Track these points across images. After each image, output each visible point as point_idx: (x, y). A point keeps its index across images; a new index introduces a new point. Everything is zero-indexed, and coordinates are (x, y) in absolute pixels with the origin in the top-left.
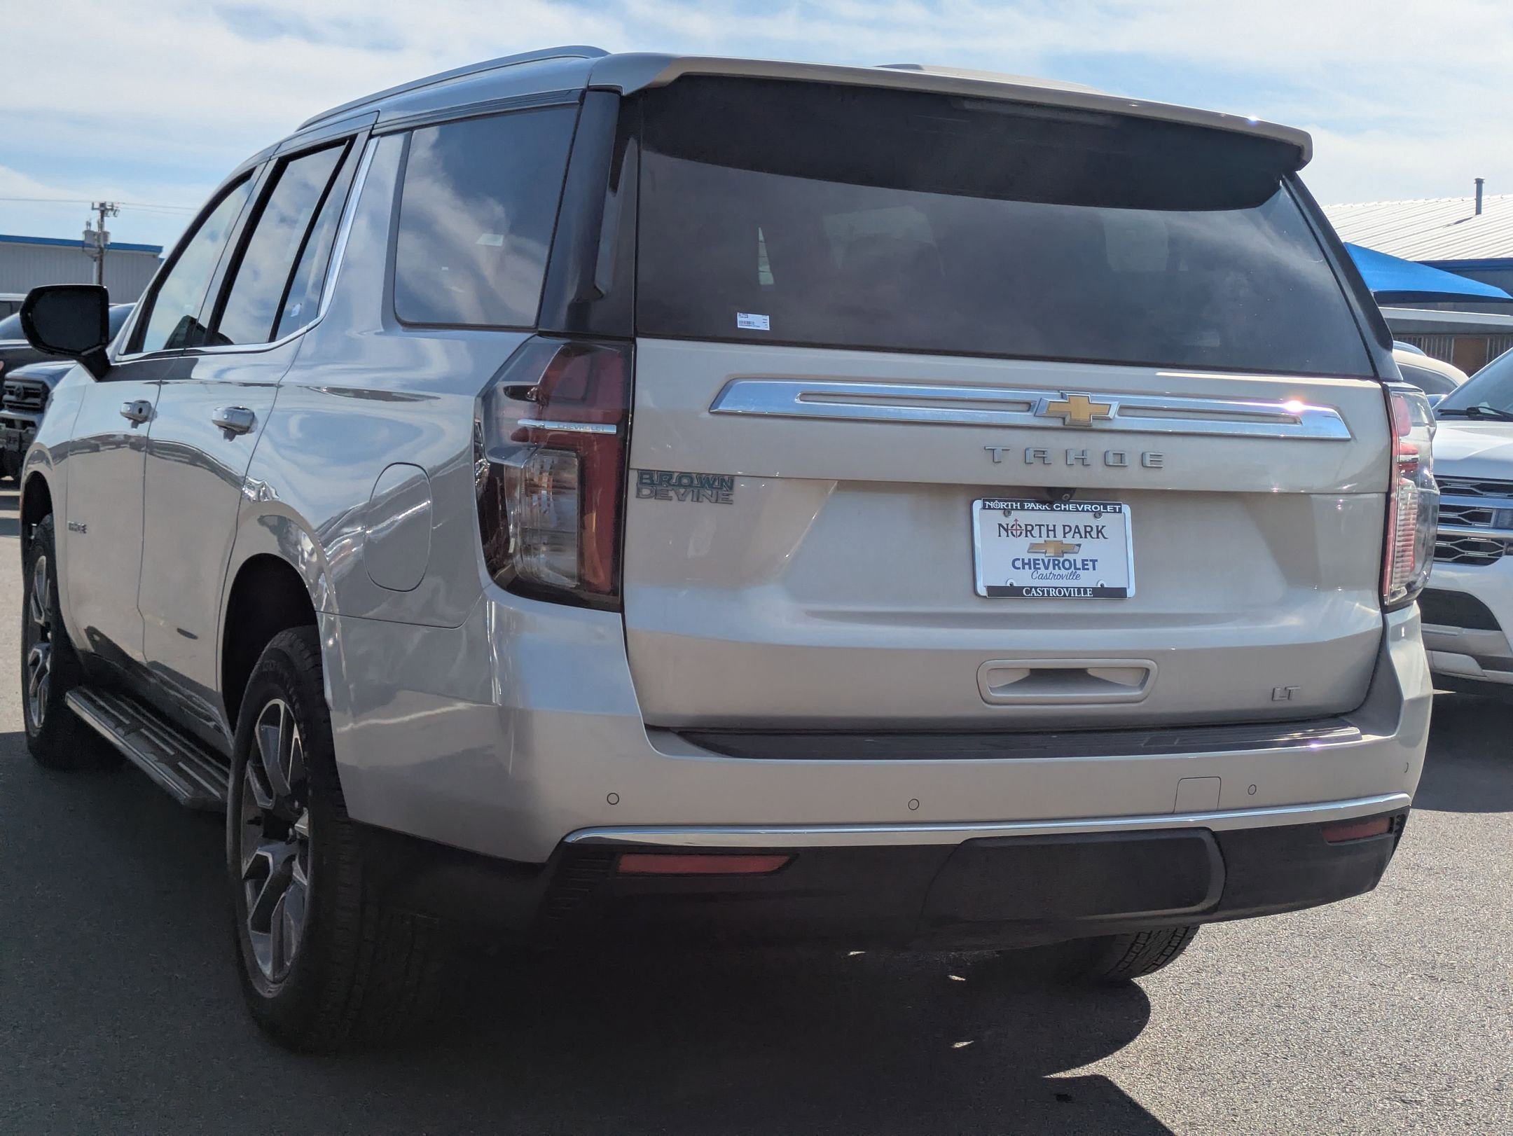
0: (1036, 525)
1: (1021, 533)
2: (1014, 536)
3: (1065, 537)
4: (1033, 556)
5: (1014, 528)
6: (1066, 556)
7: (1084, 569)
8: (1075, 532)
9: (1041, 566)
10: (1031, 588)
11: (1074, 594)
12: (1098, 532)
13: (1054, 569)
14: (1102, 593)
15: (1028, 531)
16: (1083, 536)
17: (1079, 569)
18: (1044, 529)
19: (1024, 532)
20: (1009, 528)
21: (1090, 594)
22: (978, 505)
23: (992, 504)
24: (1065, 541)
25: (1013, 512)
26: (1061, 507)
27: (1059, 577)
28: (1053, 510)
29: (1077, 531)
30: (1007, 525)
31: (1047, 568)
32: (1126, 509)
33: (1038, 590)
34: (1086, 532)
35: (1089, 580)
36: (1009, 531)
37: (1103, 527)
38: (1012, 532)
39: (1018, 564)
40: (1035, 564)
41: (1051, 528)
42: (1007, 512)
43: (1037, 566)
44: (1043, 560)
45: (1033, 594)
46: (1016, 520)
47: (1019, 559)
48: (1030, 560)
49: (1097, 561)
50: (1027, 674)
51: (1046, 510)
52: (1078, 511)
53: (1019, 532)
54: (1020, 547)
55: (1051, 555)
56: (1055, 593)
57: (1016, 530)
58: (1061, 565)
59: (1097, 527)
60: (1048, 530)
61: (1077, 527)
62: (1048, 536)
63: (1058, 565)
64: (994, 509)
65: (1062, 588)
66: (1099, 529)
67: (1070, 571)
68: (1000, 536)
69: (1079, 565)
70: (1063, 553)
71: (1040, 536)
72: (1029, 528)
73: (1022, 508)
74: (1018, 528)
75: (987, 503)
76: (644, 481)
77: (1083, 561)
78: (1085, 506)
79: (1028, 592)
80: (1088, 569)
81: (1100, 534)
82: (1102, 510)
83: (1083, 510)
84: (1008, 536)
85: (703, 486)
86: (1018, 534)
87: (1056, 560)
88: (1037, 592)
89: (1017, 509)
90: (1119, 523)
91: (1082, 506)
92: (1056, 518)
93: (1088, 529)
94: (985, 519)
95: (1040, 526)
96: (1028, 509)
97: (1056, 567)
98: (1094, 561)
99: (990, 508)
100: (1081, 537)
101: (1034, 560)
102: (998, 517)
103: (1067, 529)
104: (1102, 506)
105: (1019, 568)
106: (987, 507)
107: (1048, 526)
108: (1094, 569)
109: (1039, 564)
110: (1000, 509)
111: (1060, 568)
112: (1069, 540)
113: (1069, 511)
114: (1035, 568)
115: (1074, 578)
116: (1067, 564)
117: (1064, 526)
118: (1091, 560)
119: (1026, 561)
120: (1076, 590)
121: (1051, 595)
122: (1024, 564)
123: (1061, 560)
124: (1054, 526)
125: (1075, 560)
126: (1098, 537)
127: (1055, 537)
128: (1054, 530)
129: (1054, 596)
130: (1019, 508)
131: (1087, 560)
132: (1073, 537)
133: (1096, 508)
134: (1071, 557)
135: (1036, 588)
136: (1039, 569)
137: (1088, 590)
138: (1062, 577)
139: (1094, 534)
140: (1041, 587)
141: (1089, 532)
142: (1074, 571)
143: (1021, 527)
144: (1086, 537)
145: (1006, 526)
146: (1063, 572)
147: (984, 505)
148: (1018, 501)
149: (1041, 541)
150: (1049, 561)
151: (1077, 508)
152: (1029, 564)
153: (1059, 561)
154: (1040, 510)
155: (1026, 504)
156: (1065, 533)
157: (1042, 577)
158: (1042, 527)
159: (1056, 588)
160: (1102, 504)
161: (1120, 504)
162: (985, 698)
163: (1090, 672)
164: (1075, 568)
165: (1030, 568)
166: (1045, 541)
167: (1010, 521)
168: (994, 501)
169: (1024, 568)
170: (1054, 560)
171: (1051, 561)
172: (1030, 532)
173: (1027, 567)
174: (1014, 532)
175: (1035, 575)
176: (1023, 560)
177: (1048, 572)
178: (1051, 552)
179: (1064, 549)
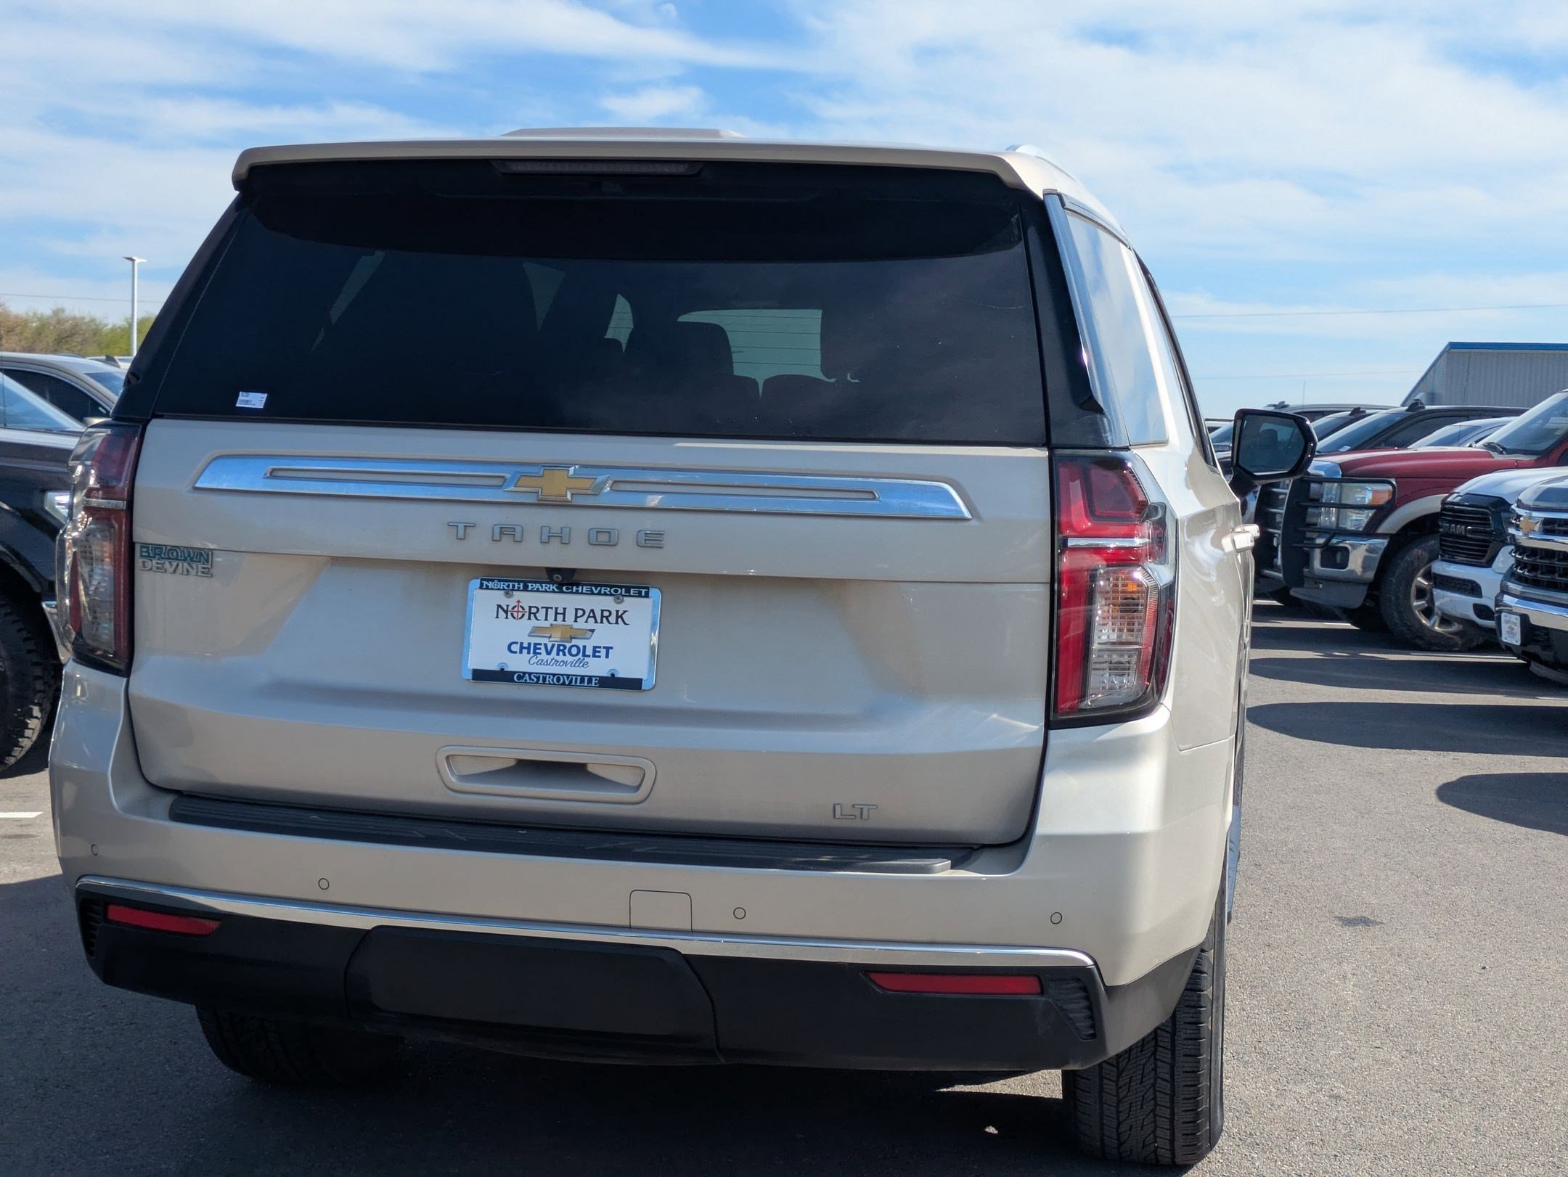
0: (542, 608)
1: (523, 615)
2: (515, 618)
3: (576, 621)
4: (533, 640)
5: (516, 609)
6: (574, 642)
7: (594, 656)
8: (589, 617)
9: (543, 651)
10: (524, 673)
11: (576, 682)
12: (618, 617)
13: (558, 654)
14: (611, 682)
15: (532, 613)
16: (599, 620)
17: (589, 656)
18: (551, 613)
19: (527, 615)
20: (510, 609)
21: (596, 684)
22: (477, 582)
23: (490, 584)
24: (576, 626)
25: (514, 593)
26: (572, 589)
27: (562, 664)
28: (562, 592)
29: (591, 615)
30: (508, 606)
31: (549, 653)
32: (655, 593)
33: (532, 677)
34: (602, 616)
35: (598, 668)
36: (509, 613)
37: (625, 612)
38: (512, 615)
39: (516, 648)
40: (535, 648)
41: (561, 611)
42: (508, 593)
43: (538, 651)
44: (546, 645)
45: (526, 680)
46: (519, 602)
47: (516, 643)
48: (529, 644)
49: (612, 648)
50: (512, 763)
51: (554, 591)
52: (593, 593)
53: (520, 614)
54: (521, 630)
55: (556, 639)
56: (553, 680)
57: (518, 612)
58: (566, 651)
59: (617, 612)
60: (556, 613)
61: (592, 611)
62: (556, 620)
63: (563, 651)
64: (492, 589)
65: (562, 675)
66: (620, 614)
67: (576, 658)
68: (497, 617)
69: (589, 651)
70: (571, 638)
71: (546, 619)
72: (534, 610)
73: (526, 589)
74: (521, 609)
75: (485, 583)
76: (144, 554)
77: (595, 648)
78: (603, 588)
79: (519, 678)
80: (599, 657)
81: (620, 619)
82: (623, 593)
83: (599, 594)
84: (507, 618)
85: (185, 560)
86: (519, 617)
87: (562, 645)
88: (530, 678)
89: (518, 590)
90: (640, 611)
91: (599, 588)
92: (569, 601)
93: (606, 614)
94: (484, 602)
95: (547, 608)
96: (532, 591)
97: (561, 653)
98: (608, 649)
99: (487, 588)
100: (596, 622)
101: (535, 644)
102: (498, 597)
103: (580, 613)
104: (623, 589)
105: (515, 652)
106: (484, 587)
107: (556, 609)
108: (607, 656)
109: (540, 649)
110: (498, 589)
111: (564, 654)
112: (581, 624)
113: (582, 593)
114: (535, 653)
115: (581, 665)
116: (574, 651)
117: (577, 610)
118: (604, 648)
119: (526, 645)
120: (579, 678)
121: (547, 682)
122: (522, 648)
123: (568, 645)
124: (565, 609)
125: (584, 647)
126: (617, 623)
127: (564, 620)
128: (564, 614)
129: (550, 684)
130: (521, 588)
131: (600, 647)
132: (586, 622)
133: (616, 591)
134: (580, 643)
135: (530, 674)
136: (540, 654)
137: (594, 679)
138: (565, 663)
139: (613, 619)
140: (537, 673)
141: (607, 618)
142: (582, 658)
143: (523, 609)
144: (602, 622)
145: (505, 608)
146: (568, 658)
147: (482, 585)
148: (522, 581)
149: (547, 624)
150: (553, 646)
151: (592, 590)
152: (528, 648)
153: (565, 647)
154: (546, 591)
155: (530, 585)
156: (576, 617)
157: (541, 662)
158: (549, 610)
159: (554, 675)
160: (624, 587)
161: (648, 588)
162: (449, 785)
163: (590, 769)
164: (584, 655)
165: (529, 653)
166: (551, 625)
167: (511, 602)
168: (493, 580)
169: (521, 652)
170: (559, 646)
171: (556, 646)
172: (535, 614)
173: (525, 651)
174: (515, 614)
175: (534, 660)
176: (522, 644)
177: (550, 657)
178: (557, 637)
179: (573, 634)
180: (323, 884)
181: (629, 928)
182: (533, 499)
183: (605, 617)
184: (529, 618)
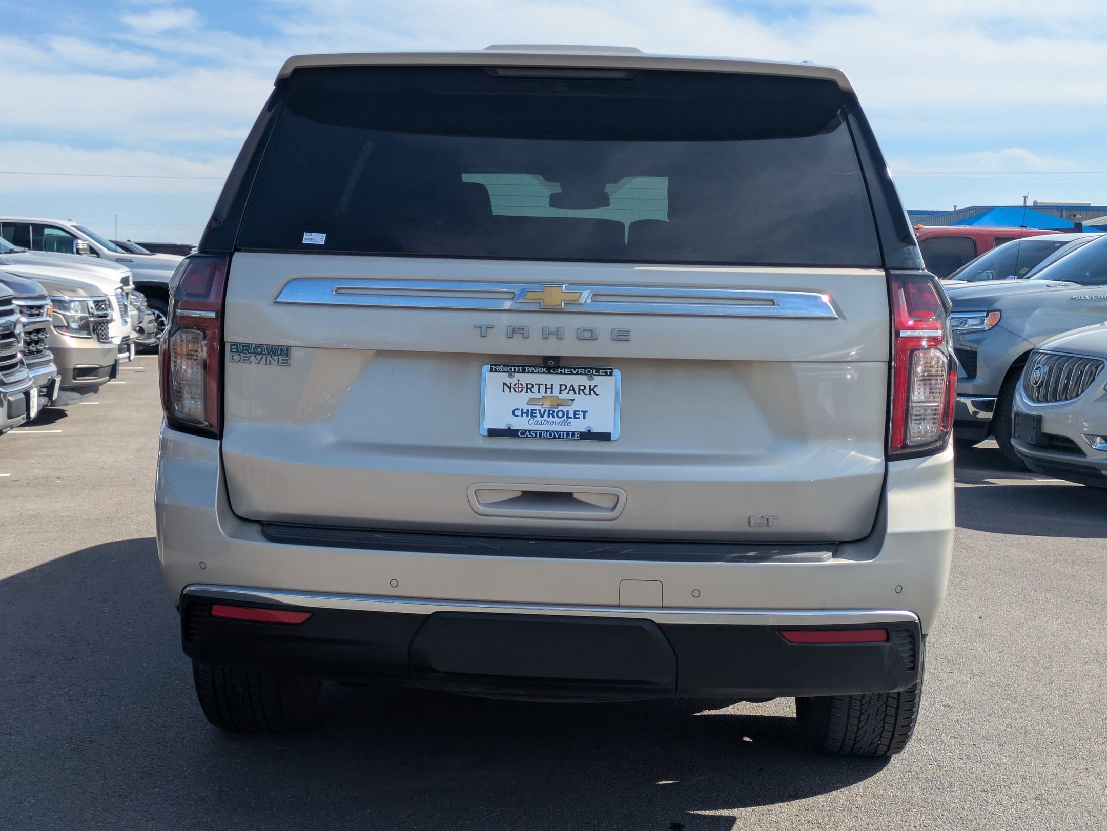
0: (536, 384)
1: (522, 390)
2: (516, 392)
3: (560, 393)
4: (530, 407)
5: (517, 386)
6: (560, 408)
7: (575, 418)
8: (570, 390)
9: (538, 414)
10: (526, 431)
11: (563, 436)
12: (590, 390)
13: (549, 417)
14: (588, 436)
15: (529, 388)
16: (577, 393)
17: (571, 418)
18: (543, 388)
19: (525, 390)
20: (512, 386)
21: (577, 437)
22: (487, 368)
23: (498, 368)
24: (560, 396)
25: (516, 374)
26: (558, 371)
27: (552, 423)
28: (550, 373)
29: (572, 389)
30: (511, 384)
31: (542, 416)
32: (617, 372)
33: (531, 432)
34: (579, 390)
35: (579, 426)
36: (512, 389)
37: (595, 386)
38: (514, 390)
39: (518, 413)
40: (532, 413)
41: (549, 386)
42: (511, 376)
43: (534, 415)
44: (539, 411)
45: (527, 436)
46: (519, 380)
47: (519, 409)
48: (528, 410)
49: (587, 412)
50: (519, 494)
51: (544, 373)
52: (572, 374)
53: (520, 389)
54: (521, 400)
55: (546, 406)
56: (546, 435)
57: (518, 387)
58: (555, 414)
59: (590, 386)
60: (546, 388)
61: (572, 386)
62: (546, 393)
63: (552, 414)
64: (499, 372)
65: (553, 431)
66: (592, 388)
67: (562, 419)
68: (503, 392)
69: (571, 414)
70: (558, 405)
71: (539, 392)
72: (530, 386)
73: (524, 371)
74: (520, 386)
75: (494, 367)
76: (233, 350)
77: (575, 412)
78: (579, 370)
79: (522, 434)
80: (579, 418)
81: (592, 392)
82: (594, 373)
83: (577, 374)
84: (510, 392)
85: (269, 354)
86: (520, 391)
87: (551, 410)
88: (530, 434)
89: (518, 372)
90: (607, 386)
91: (577, 370)
92: (555, 380)
93: (582, 388)
94: (493, 381)
95: (539, 385)
96: (528, 372)
97: (551, 416)
98: (584, 412)
99: (496, 371)
100: (575, 394)
101: (532, 410)
102: (504, 377)
103: (563, 387)
104: (594, 371)
105: (518, 416)
106: (493, 370)
107: (546, 385)
108: (584, 418)
109: (536, 413)
110: (504, 372)
111: (553, 417)
112: (564, 395)
113: (565, 374)
114: (532, 416)
115: (566, 424)
116: (560, 414)
117: (561, 385)
118: (582, 411)
119: (525, 411)
120: (565, 433)
121: (543, 436)
122: (522, 413)
123: (556, 410)
124: (552, 385)
125: (568, 411)
126: (590, 394)
127: (552, 393)
128: (552, 388)
129: (545, 438)
130: (521, 371)
131: (579, 411)
132: (568, 394)
133: (589, 372)
134: (565, 409)
135: (530, 431)
136: (536, 417)
137: (576, 434)
138: (554, 423)
139: (587, 392)
140: (535, 431)
141: (583, 390)
142: (566, 419)
143: (522, 385)
144: (579, 394)
145: (509, 385)
146: (556, 419)
147: (491, 369)
148: (521, 366)
149: (540, 396)
150: (545, 411)
151: (572, 371)
152: (527, 413)
153: (554, 412)
154: (539, 373)
155: (527, 368)
156: (561, 391)
157: (537, 423)
158: (541, 386)
159: (547, 431)
160: (595, 369)
161: (612, 369)
162: (475, 509)
163: (575, 496)
164: (568, 417)
165: (528, 416)
166: (543, 396)
167: (513, 381)
168: (499, 366)
169: (522, 416)
170: (549, 411)
171: (547, 411)
172: (530, 389)
173: (525, 415)
174: (516, 389)
175: (532, 421)
176: (522, 410)
177: (543, 419)
178: (547, 405)
179: (559, 402)
180: (394, 583)
181: (619, 606)
182: (536, 308)
183: (582, 389)
184: (527, 392)
